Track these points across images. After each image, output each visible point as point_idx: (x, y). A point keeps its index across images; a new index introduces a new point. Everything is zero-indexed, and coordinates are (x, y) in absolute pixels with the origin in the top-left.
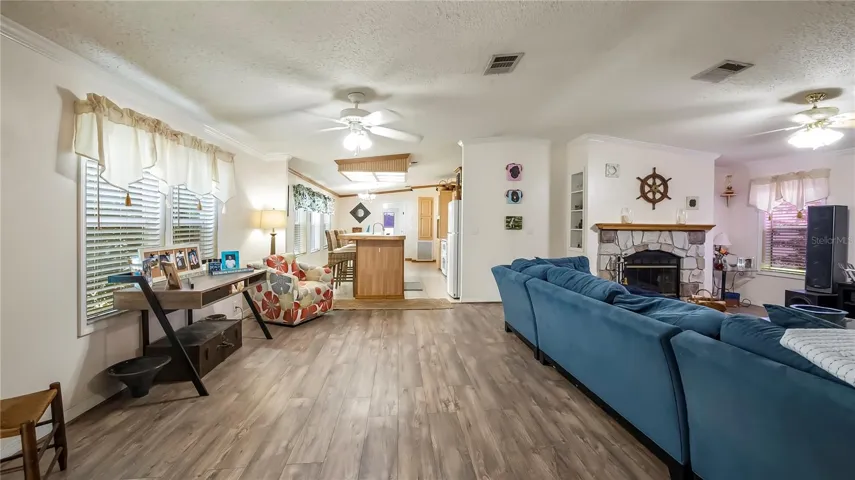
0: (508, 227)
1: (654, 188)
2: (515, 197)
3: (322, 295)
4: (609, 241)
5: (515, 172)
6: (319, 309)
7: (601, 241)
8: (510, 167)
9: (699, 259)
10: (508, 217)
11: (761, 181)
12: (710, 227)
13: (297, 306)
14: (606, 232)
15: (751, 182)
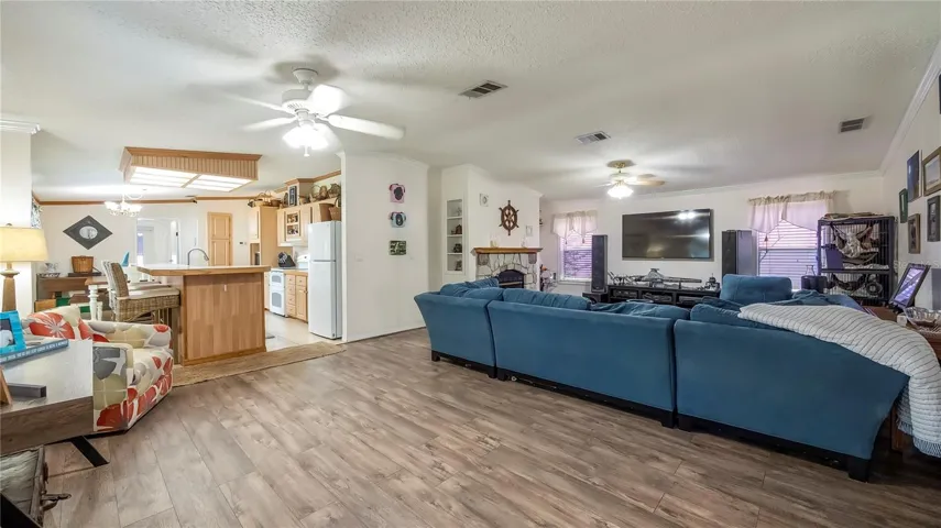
0: (393, 252)
1: (509, 217)
2: (399, 219)
3: (162, 368)
4: (485, 263)
5: (398, 193)
6: (158, 391)
7: (479, 263)
8: (395, 188)
9: (534, 273)
10: (392, 242)
11: (560, 216)
12: (539, 250)
13: (132, 393)
14: (481, 255)
15: (554, 216)
